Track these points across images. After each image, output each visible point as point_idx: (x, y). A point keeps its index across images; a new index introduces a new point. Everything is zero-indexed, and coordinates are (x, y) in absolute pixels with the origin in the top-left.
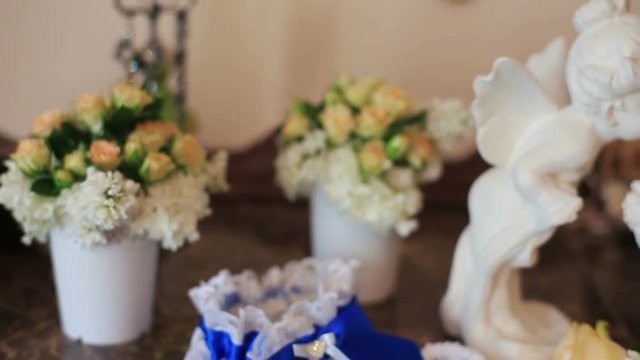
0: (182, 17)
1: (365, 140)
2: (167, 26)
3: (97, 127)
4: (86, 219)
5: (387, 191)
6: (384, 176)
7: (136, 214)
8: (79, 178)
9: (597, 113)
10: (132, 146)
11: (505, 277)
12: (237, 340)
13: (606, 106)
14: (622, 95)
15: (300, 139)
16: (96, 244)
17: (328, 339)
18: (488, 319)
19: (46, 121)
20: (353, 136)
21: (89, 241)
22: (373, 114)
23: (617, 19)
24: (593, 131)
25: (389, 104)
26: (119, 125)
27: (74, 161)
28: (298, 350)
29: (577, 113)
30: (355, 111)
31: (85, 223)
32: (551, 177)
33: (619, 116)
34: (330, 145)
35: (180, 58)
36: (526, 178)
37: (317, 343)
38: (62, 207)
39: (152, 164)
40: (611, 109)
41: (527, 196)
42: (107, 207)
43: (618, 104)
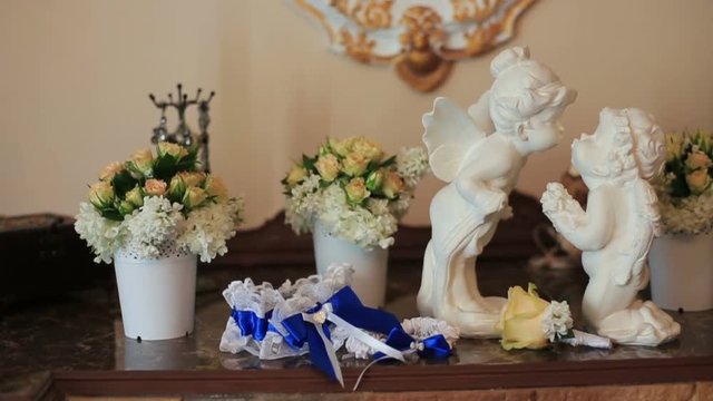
0: (204, 107)
1: (350, 179)
2: (192, 113)
3: (148, 172)
4: (145, 234)
5: (369, 215)
6: (365, 204)
7: (181, 232)
8: (136, 207)
9: (512, 133)
10: (175, 182)
11: (461, 266)
12: (260, 315)
13: (517, 125)
14: (528, 116)
15: (301, 183)
16: (152, 255)
17: (328, 307)
18: (451, 301)
19: (111, 168)
20: (341, 175)
21: (146, 253)
22: (354, 159)
23: (519, 64)
24: (512, 147)
25: (365, 151)
26: (164, 169)
27: (133, 195)
28: (306, 317)
29: (500, 136)
30: (340, 158)
31: (143, 239)
32: (484, 182)
33: (528, 133)
34: (324, 184)
35: (204, 140)
36: (465, 184)
37: (320, 313)
38: (125, 228)
39: (192, 194)
40: (521, 127)
41: (468, 199)
42: (161, 218)
43: (526, 123)
